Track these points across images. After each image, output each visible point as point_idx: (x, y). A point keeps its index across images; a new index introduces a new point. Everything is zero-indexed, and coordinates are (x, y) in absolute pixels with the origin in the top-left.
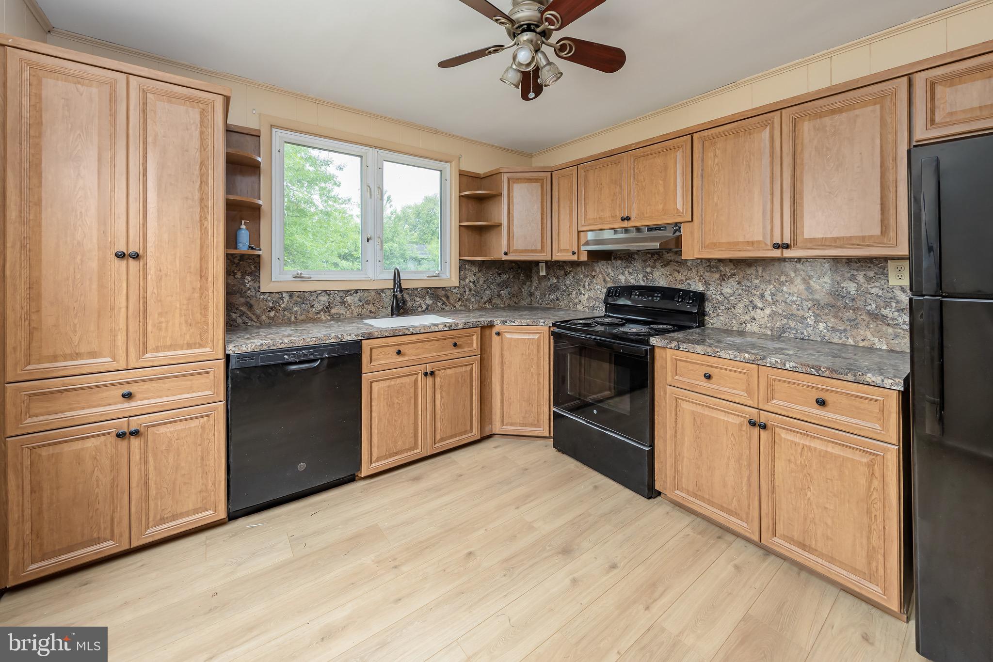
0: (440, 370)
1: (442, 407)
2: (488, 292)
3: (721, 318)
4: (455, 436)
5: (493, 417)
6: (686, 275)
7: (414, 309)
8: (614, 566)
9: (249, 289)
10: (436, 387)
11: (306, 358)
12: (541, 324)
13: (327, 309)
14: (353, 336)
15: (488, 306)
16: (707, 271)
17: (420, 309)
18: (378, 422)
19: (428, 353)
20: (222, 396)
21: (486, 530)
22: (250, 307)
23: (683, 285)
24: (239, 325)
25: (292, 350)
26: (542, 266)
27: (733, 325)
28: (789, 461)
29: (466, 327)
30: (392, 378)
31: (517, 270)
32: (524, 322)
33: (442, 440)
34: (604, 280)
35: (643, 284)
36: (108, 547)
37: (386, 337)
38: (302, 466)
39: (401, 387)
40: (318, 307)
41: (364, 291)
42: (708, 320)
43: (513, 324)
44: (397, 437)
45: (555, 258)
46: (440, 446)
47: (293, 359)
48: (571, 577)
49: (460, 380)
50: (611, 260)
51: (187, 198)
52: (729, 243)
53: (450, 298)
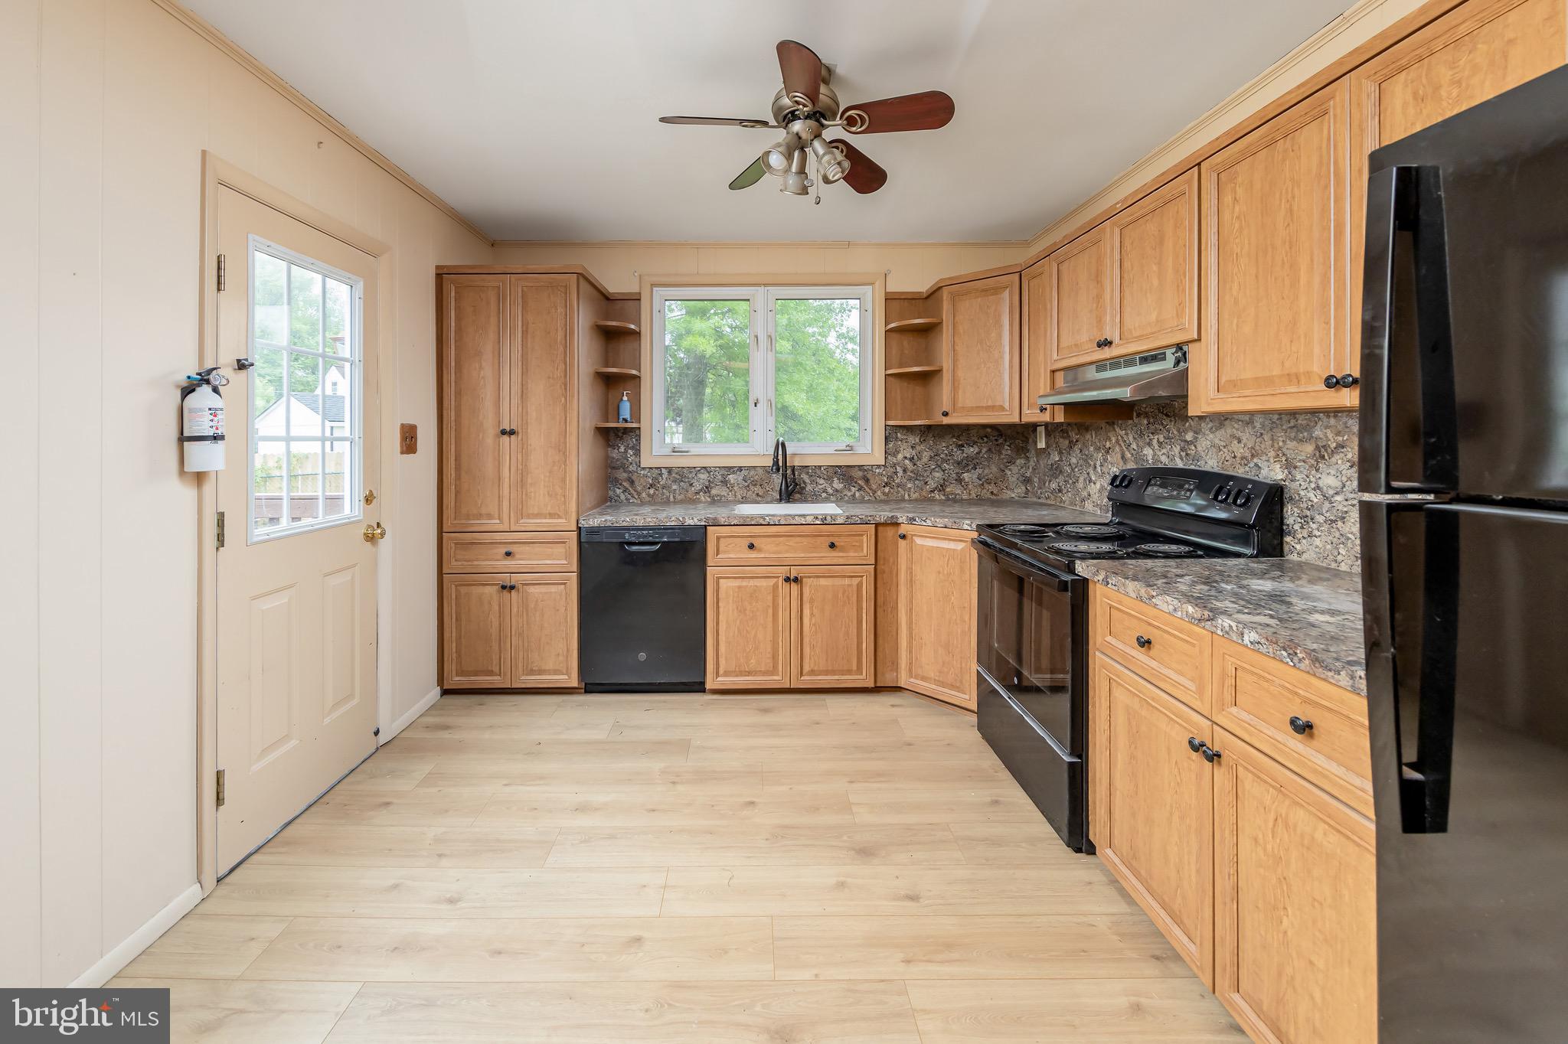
0: (810, 577)
1: (813, 629)
2: (938, 475)
3: (1317, 541)
4: (833, 672)
5: (899, 661)
6: (1252, 448)
7: (815, 495)
8: (913, 898)
9: (631, 463)
10: (805, 598)
11: (646, 540)
12: (966, 527)
13: (707, 489)
14: (695, 520)
15: (937, 496)
16: (1291, 440)
17: (824, 495)
18: (727, 628)
19: (793, 552)
20: (575, 567)
21: (791, 789)
22: (632, 482)
23: (1247, 469)
24: (622, 501)
25: (633, 530)
26: (1041, 430)
27: (1340, 558)
28: (1256, 840)
29: (849, 522)
30: (743, 578)
31: (996, 440)
32: (940, 522)
33: (812, 672)
34: (1123, 457)
35: (1180, 465)
36: (496, 681)
37: (734, 525)
38: (642, 656)
39: (755, 591)
40: (698, 486)
41: (750, 468)
42: (1292, 543)
43: (924, 524)
44: (749, 652)
45: (1025, 420)
46: (807, 681)
47: (633, 539)
48: (842, 879)
49: (840, 595)
50: (1132, 419)
51: (549, 378)
52: (1256, 379)
53: (871, 482)
